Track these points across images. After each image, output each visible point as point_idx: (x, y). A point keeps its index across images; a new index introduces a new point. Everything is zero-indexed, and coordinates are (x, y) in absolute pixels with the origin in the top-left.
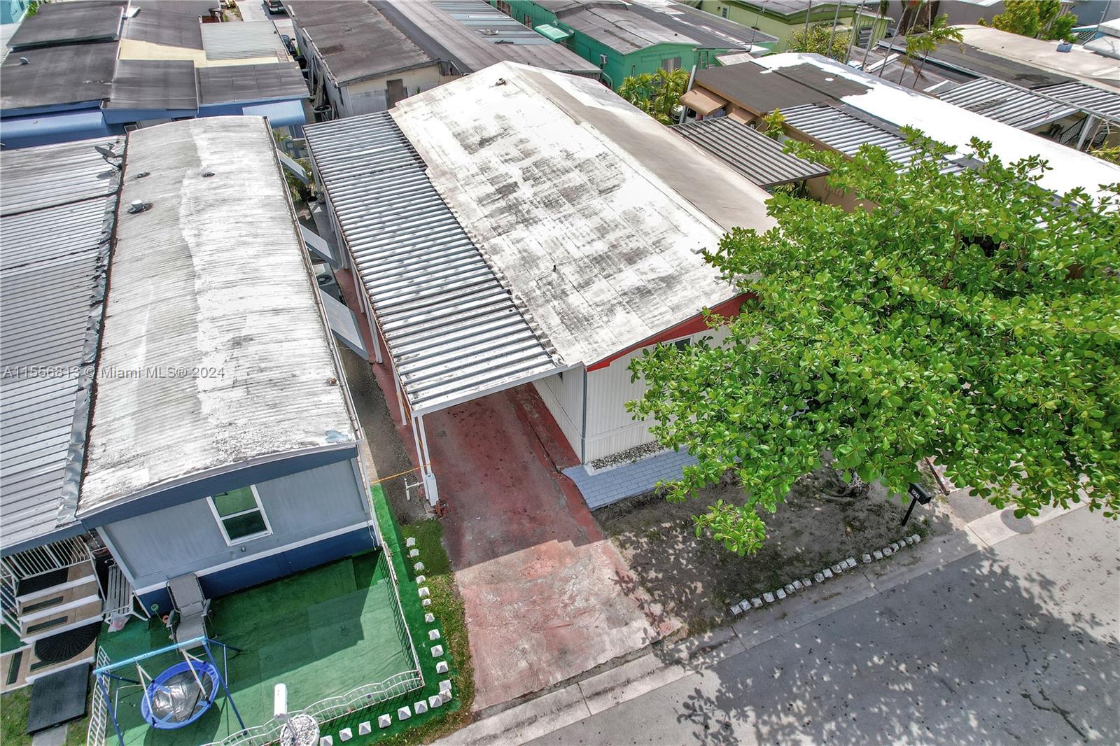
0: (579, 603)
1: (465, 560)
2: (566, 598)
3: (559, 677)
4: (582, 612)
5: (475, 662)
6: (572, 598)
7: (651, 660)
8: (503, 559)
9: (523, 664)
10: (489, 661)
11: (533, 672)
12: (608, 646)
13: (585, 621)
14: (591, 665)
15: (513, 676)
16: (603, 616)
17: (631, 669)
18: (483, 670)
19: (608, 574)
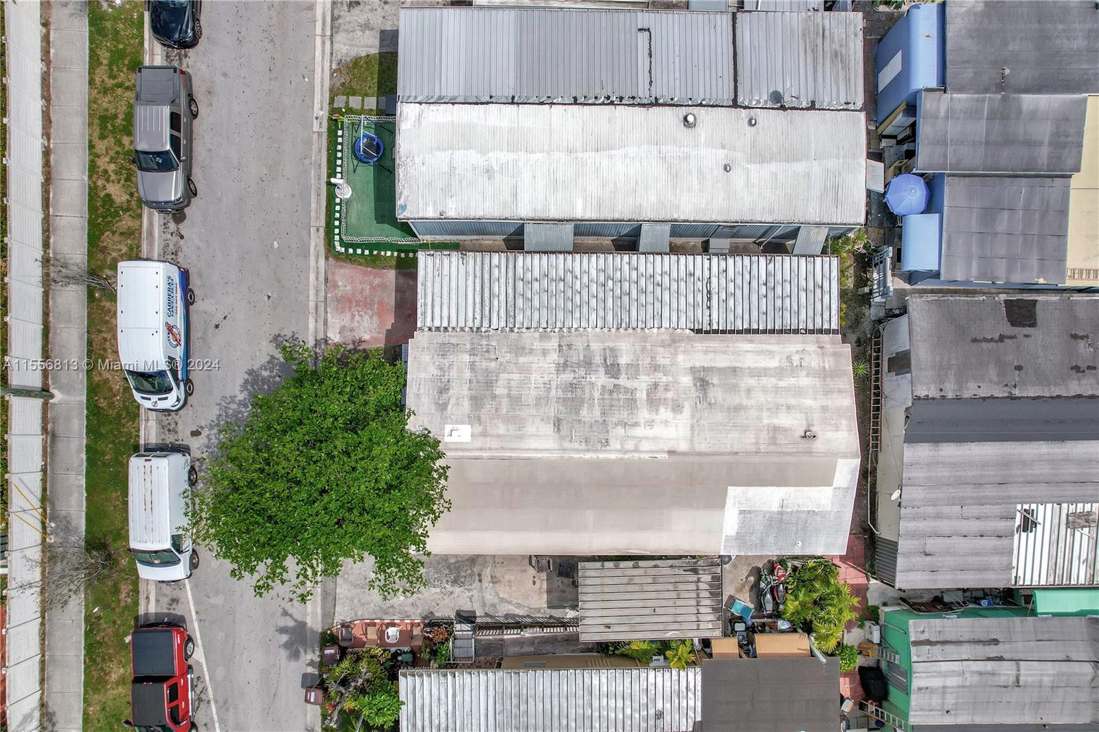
0: (357, 318)
1: (400, 277)
2: (363, 313)
3: (329, 295)
4: (353, 316)
5: (349, 265)
6: (361, 316)
7: (321, 336)
8: (393, 294)
9: (340, 284)
10: (348, 271)
11: (336, 286)
12: (334, 321)
13: (348, 316)
14: (329, 310)
15: (337, 278)
16: (347, 325)
17: (321, 324)
18: (344, 267)
19: (366, 337)
